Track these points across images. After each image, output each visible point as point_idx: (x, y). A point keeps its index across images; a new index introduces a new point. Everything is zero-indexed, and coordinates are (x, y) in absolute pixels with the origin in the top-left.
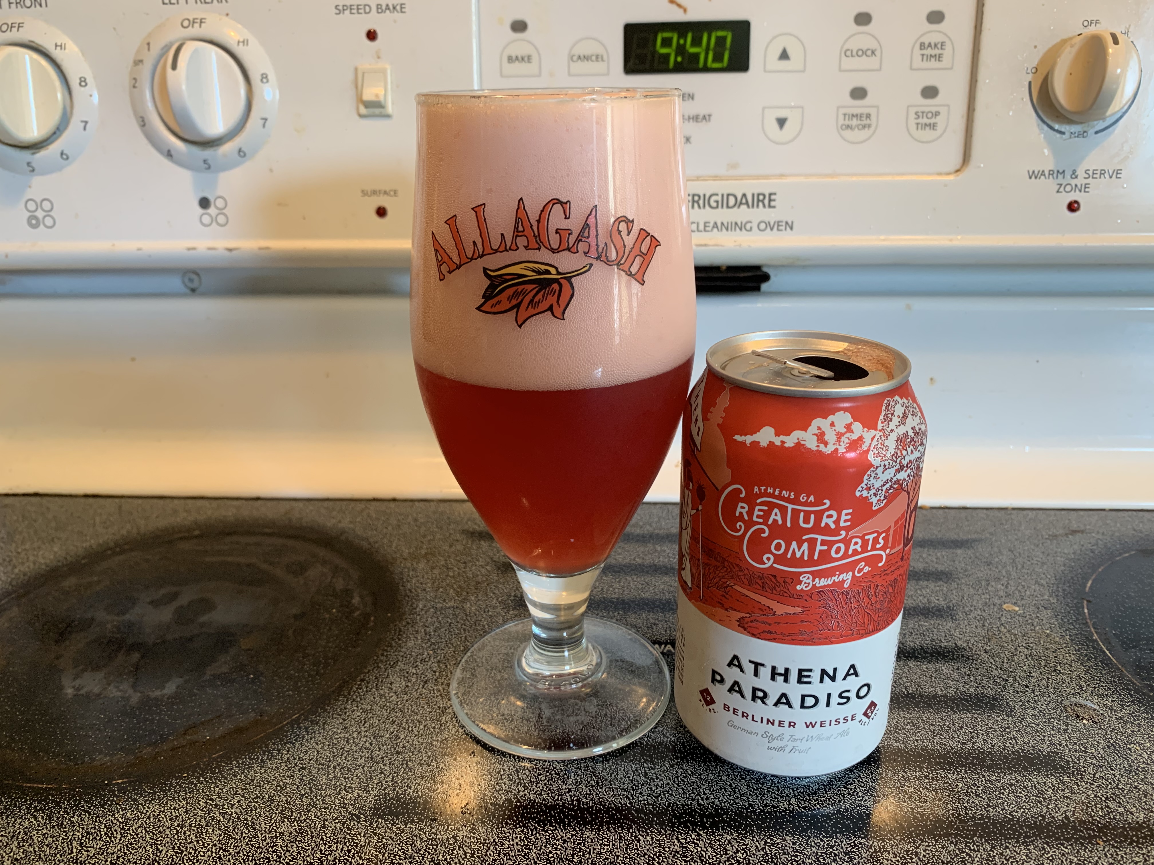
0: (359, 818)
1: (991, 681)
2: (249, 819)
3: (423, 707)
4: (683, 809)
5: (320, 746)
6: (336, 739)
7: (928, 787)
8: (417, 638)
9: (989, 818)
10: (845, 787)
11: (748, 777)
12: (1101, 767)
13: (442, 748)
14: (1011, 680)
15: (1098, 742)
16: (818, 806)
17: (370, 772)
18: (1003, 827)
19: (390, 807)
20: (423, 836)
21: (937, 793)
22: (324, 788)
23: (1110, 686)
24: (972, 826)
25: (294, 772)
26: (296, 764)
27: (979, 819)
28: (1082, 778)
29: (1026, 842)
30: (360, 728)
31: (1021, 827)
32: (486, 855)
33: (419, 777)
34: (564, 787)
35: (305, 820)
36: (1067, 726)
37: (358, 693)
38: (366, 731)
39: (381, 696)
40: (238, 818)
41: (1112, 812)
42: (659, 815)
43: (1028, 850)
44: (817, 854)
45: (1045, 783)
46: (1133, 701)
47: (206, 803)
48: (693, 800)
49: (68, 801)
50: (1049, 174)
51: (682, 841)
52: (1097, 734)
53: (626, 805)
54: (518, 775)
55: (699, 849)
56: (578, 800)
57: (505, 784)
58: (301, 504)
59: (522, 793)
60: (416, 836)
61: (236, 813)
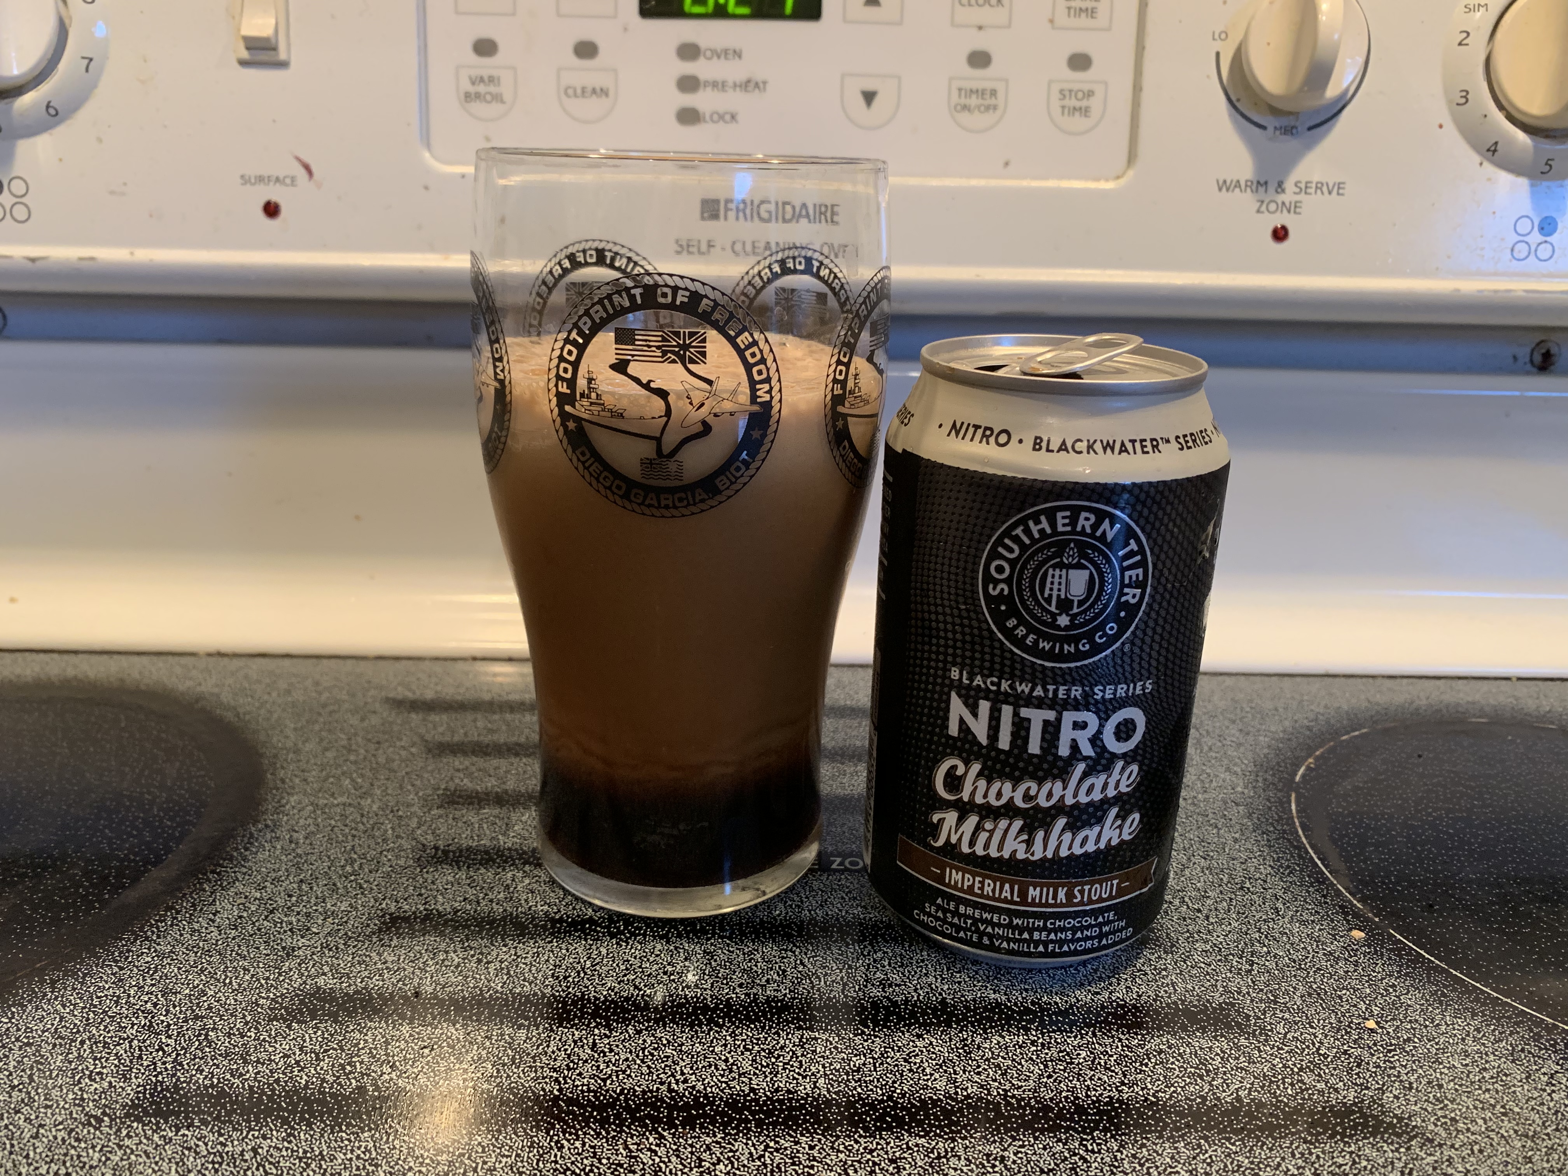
3: (258, 948)
4: (643, 1098)
5: (68, 1010)
6: (98, 997)
7: (1034, 1057)
8: (275, 848)
9: (1120, 1102)
10: (906, 1060)
12: (1296, 1024)
13: (271, 1009)
15: (1295, 988)
16: (859, 1090)
17: (140, 1047)
18: (1140, 1115)
19: (157, 1104)
21: (1046, 1066)
23: (1319, 909)
24: (1094, 1114)
25: (11, 1049)
26: (17, 1040)
27: (1106, 1104)
28: (1266, 1040)
29: (1172, 1137)
30: (144, 980)
31: (1168, 1114)
33: (220, 1055)
34: (457, 1066)
36: (1251, 965)
37: (158, 928)
38: (153, 985)
39: (193, 931)
41: (1307, 1089)
42: (602, 1108)
43: (1176, 1148)
44: (845, 1163)
45: (1210, 1048)
48: (662, 1083)
50: (1246, 186)
51: (631, 1147)
52: (1295, 976)
53: (551, 1092)
54: (387, 1049)
55: (657, 1160)
59: (386, 1077)
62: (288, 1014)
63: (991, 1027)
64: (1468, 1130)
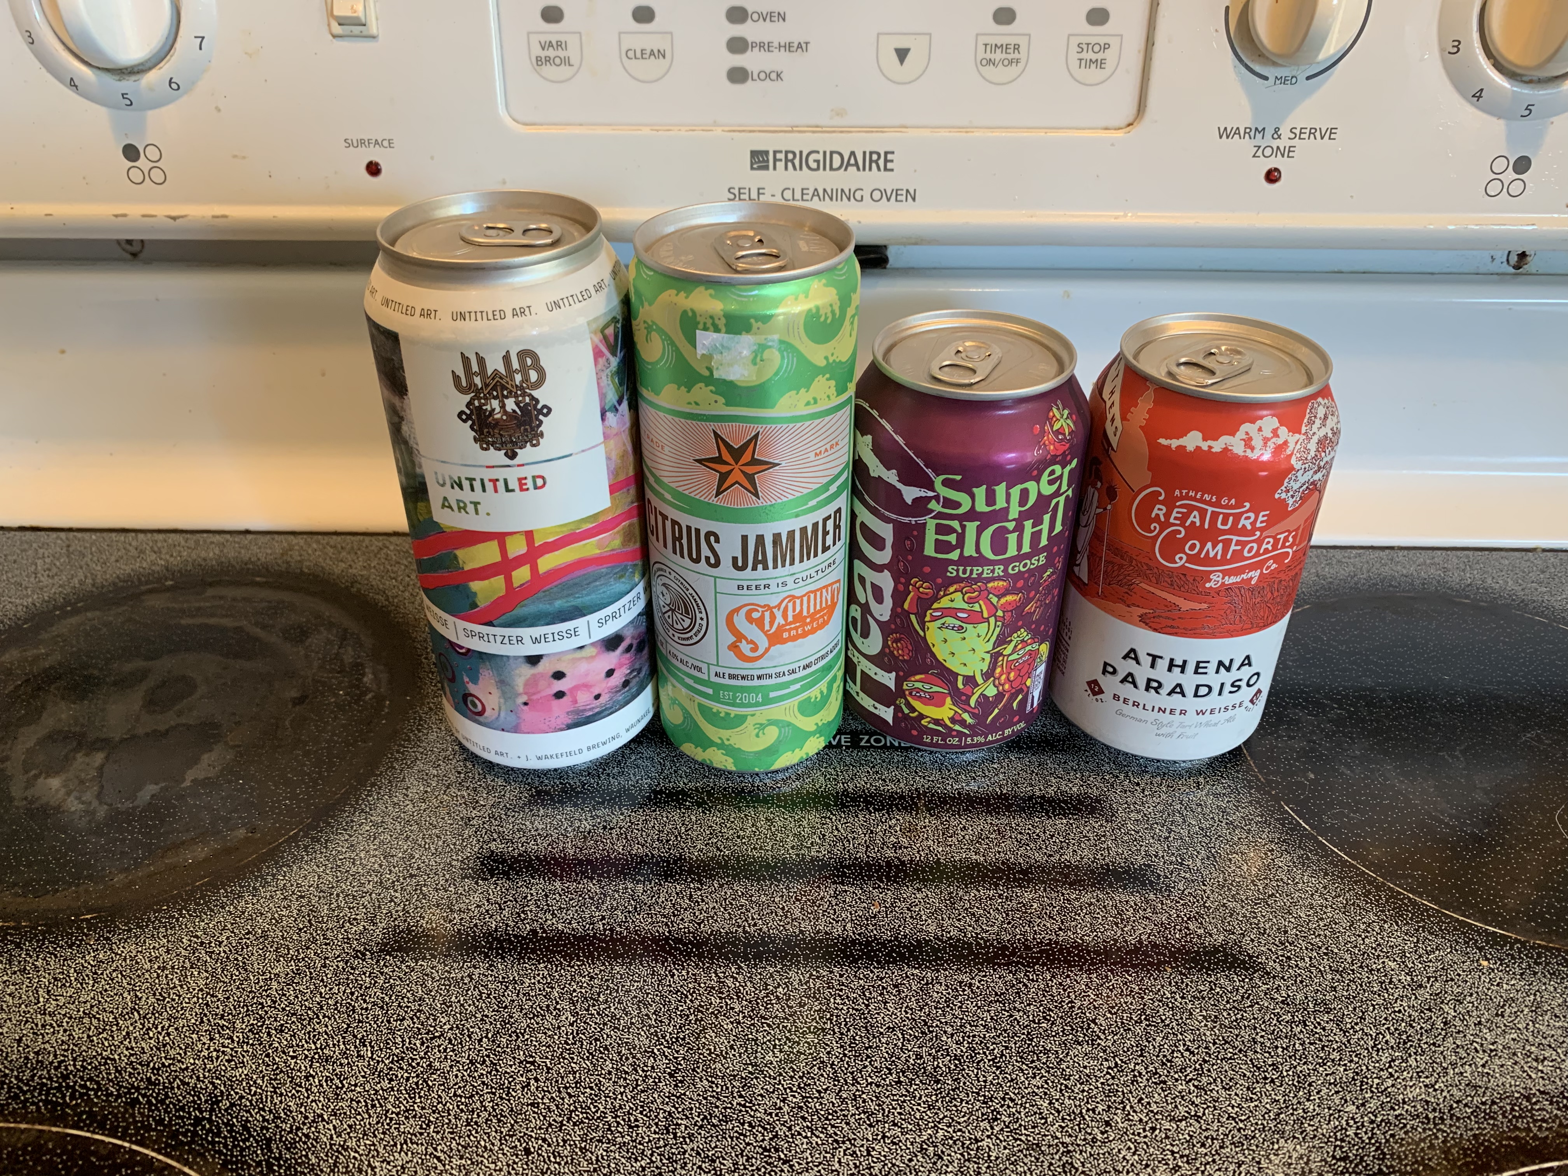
0: (364, 955)
1: (1099, 778)
2: (240, 958)
3: (444, 819)
4: (727, 938)
5: (322, 870)
6: (340, 860)
9: (1056, 943)
10: (908, 909)
13: (461, 869)
14: (1122, 777)
15: (1198, 853)
16: (875, 932)
17: (378, 899)
18: (1069, 953)
19: (399, 942)
20: (436, 976)
21: (1007, 915)
22: (325, 920)
24: (1037, 952)
25: (291, 901)
26: (292, 893)
27: (1047, 945)
28: (1169, 896)
29: (1090, 970)
30: (368, 845)
31: (1089, 953)
32: (504, 996)
33: (434, 905)
35: (303, 959)
36: (1170, 833)
37: (368, 801)
38: (375, 850)
39: (395, 805)
40: (228, 958)
41: (1190, 934)
42: (698, 945)
43: (1090, 978)
45: (1127, 902)
46: (1250, 802)
47: (190, 940)
48: (739, 926)
49: (30, 942)
50: (1245, 133)
53: (664, 934)
56: (611, 930)
58: (301, 540)
59: (549, 922)
60: (427, 975)
61: (225, 952)
62: (475, 873)
63: (971, 883)
64: (1297, 966)
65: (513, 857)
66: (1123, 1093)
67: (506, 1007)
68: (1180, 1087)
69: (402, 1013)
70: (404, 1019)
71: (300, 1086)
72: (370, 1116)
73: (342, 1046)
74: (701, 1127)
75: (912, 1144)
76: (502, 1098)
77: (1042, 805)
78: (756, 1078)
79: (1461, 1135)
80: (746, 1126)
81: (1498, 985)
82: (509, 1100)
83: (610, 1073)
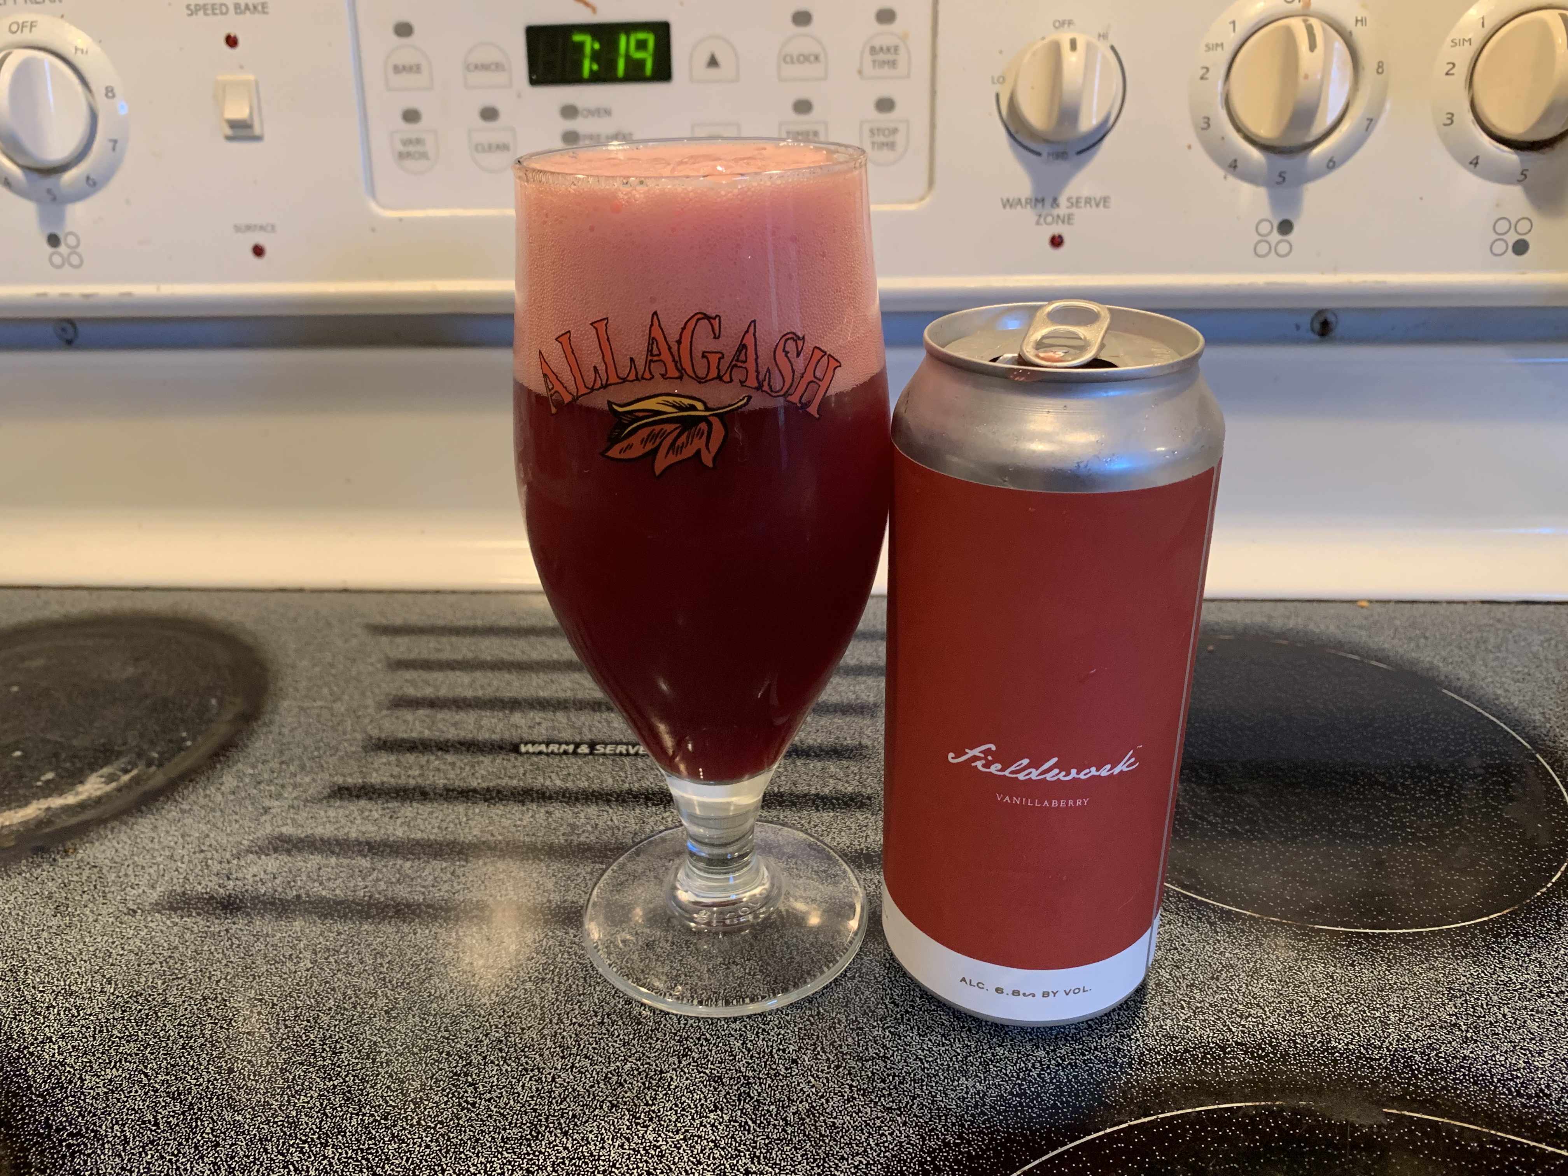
0: (135, 912)
2: (21, 914)
3: (246, 807)
5: (120, 845)
6: (140, 838)
8: (268, 738)
11: (561, 874)
13: (249, 846)
17: (164, 869)
19: (171, 903)
20: (196, 930)
22: (110, 884)
25: (84, 870)
30: (171, 827)
32: (253, 946)
33: (213, 874)
35: (78, 915)
37: (183, 793)
39: (206, 796)
40: (10, 913)
42: (448, 910)
50: (1026, 203)
57: (301, 880)
58: (193, 595)
60: (187, 929)
61: (9, 908)
62: (260, 850)
65: (300, 838)
66: (818, 1037)
67: (252, 955)
68: (876, 1033)
69: (154, 958)
70: (154, 963)
71: (40, 1014)
72: (95, 1039)
73: (89, 984)
74: (400, 1055)
75: (598, 1073)
76: (221, 1027)
77: (814, 802)
78: (466, 1016)
79: (1146, 1077)
80: (444, 1055)
81: (1221, 953)
82: (228, 1029)
83: (330, 1009)
